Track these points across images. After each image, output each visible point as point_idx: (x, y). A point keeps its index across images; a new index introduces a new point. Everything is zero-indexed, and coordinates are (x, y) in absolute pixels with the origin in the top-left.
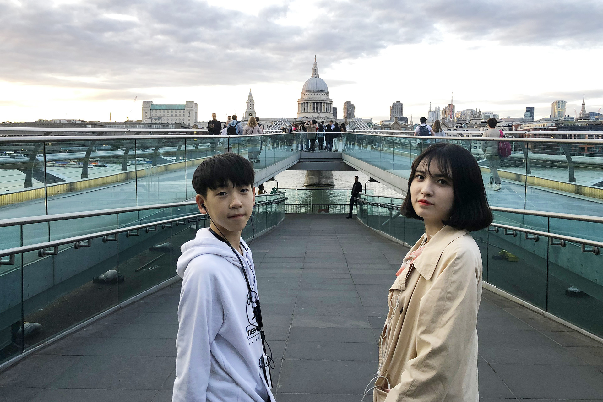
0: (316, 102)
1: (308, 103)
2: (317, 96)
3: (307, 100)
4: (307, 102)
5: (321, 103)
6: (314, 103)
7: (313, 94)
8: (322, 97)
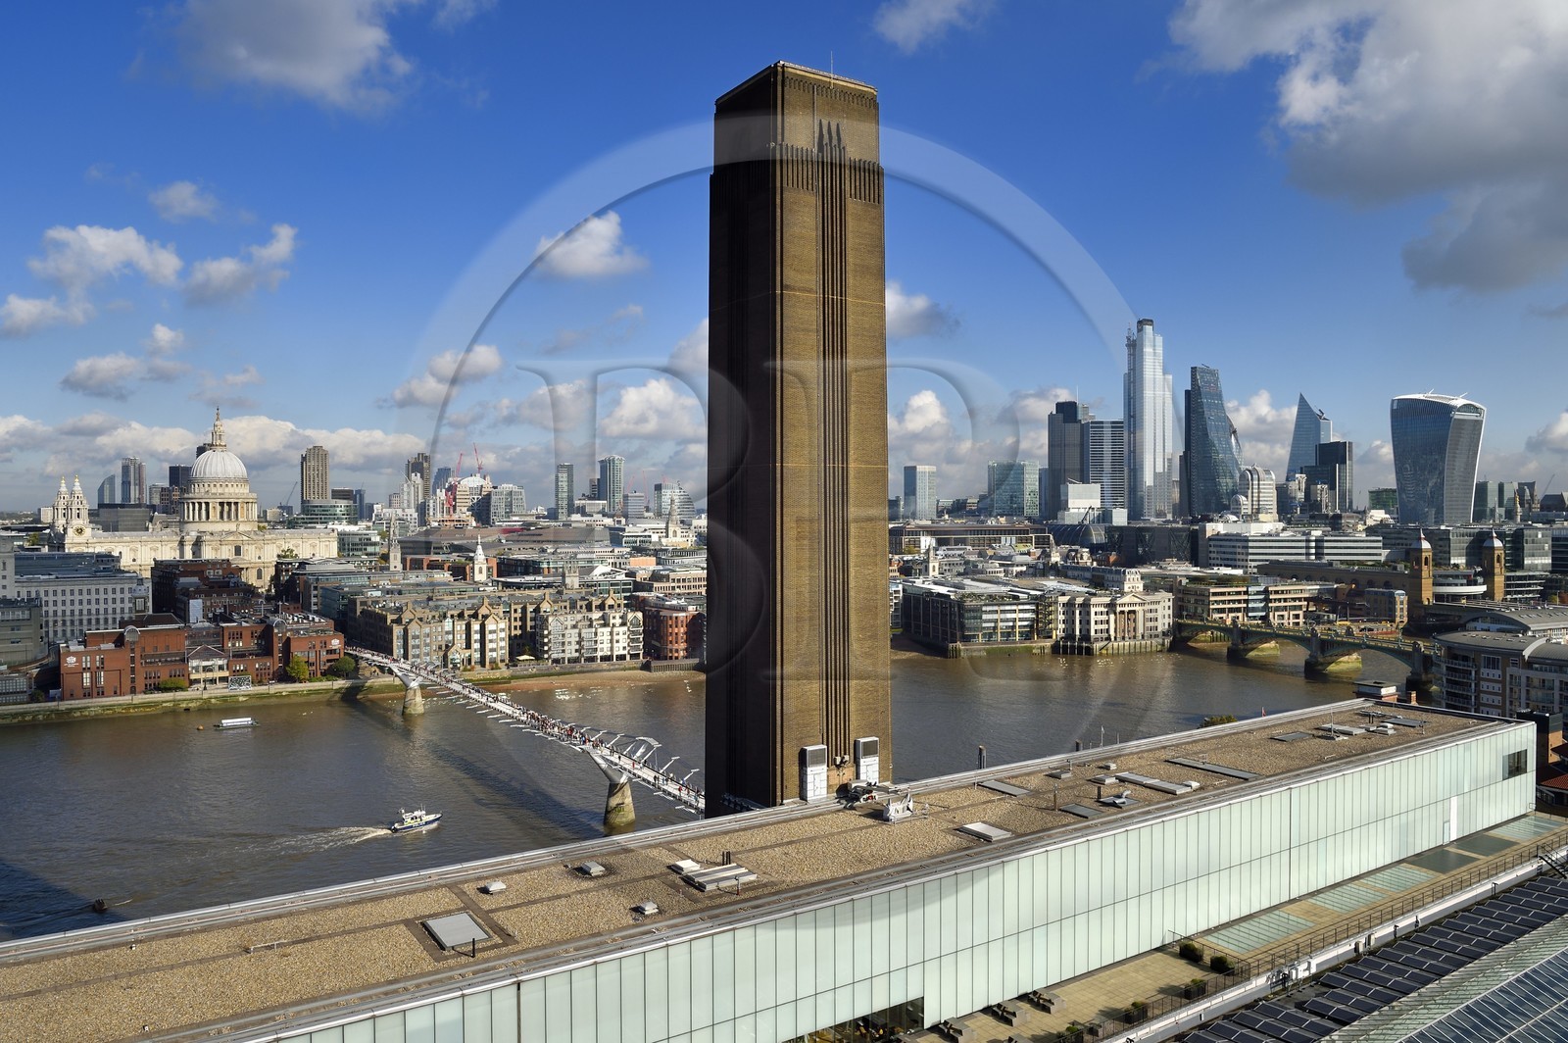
0: (225, 501)
1: (207, 504)
2: (227, 490)
3: (206, 496)
4: (206, 501)
5: (236, 504)
6: (222, 504)
7: (218, 485)
8: (237, 491)
